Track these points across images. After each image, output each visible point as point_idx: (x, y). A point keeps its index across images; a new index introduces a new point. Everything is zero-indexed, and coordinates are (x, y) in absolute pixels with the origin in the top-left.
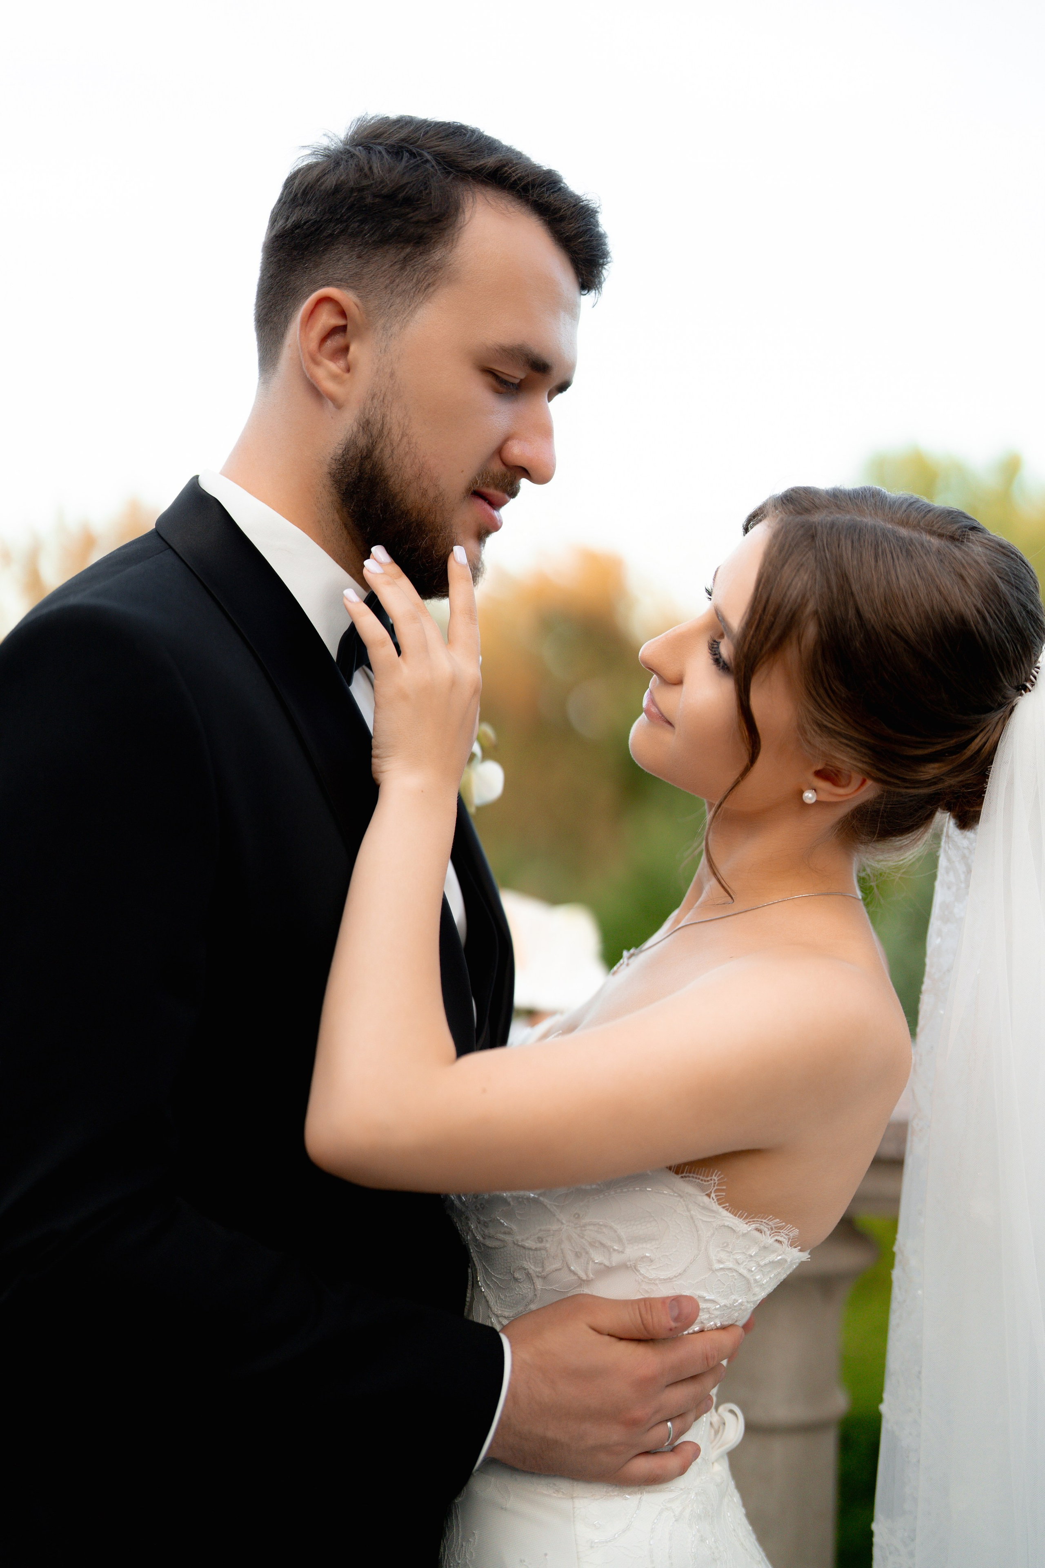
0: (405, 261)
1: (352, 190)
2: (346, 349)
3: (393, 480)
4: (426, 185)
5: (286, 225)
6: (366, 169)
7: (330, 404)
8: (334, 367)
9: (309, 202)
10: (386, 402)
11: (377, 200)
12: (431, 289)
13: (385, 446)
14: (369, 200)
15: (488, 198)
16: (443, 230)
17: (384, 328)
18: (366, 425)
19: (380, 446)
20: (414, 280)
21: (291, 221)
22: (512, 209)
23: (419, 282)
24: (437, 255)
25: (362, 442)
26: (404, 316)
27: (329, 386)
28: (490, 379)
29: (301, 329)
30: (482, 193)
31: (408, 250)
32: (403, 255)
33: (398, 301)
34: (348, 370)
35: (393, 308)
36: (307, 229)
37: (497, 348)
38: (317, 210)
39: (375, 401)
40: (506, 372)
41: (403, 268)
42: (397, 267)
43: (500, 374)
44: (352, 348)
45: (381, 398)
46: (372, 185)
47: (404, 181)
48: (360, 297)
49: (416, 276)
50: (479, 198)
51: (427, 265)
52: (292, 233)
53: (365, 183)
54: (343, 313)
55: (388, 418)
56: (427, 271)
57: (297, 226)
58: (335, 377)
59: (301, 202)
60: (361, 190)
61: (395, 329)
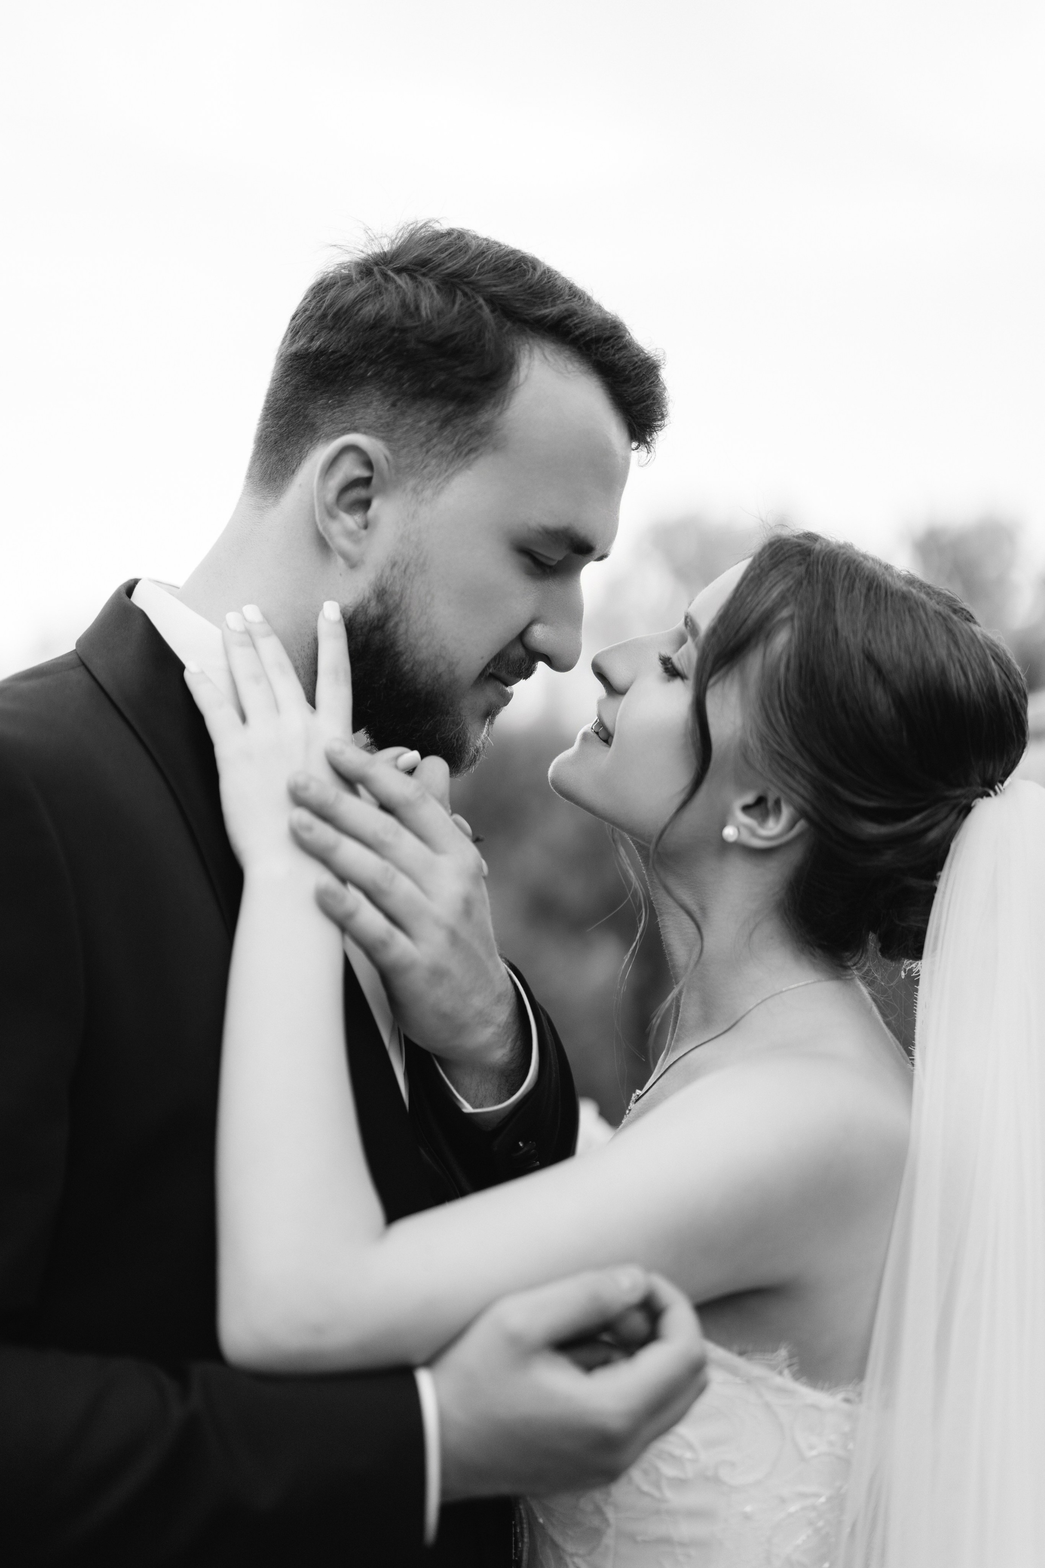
0: (446, 422)
1: (393, 330)
2: (366, 504)
3: (405, 657)
4: (480, 335)
5: (310, 347)
6: (412, 306)
7: (340, 561)
8: (351, 521)
9: (340, 329)
10: (408, 573)
11: (421, 346)
12: (473, 456)
13: (401, 621)
14: (412, 345)
15: (547, 354)
16: (495, 389)
17: (414, 490)
18: (381, 594)
19: (396, 619)
20: (455, 443)
21: (317, 344)
22: (570, 367)
23: (459, 445)
24: (484, 417)
25: (374, 610)
26: (439, 481)
27: (343, 543)
28: (527, 561)
29: (320, 477)
30: (540, 347)
31: (450, 408)
32: (443, 413)
33: (433, 462)
34: (366, 527)
35: (426, 471)
36: (335, 360)
37: (540, 529)
38: (349, 341)
39: (395, 571)
40: (545, 554)
41: (442, 427)
42: (436, 425)
43: (537, 556)
44: (375, 504)
45: (403, 567)
46: (416, 327)
47: (456, 330)
48: (393, 452)
49: (457, 438)
50: (537, 353)
51: (471, 428)
52: (316, 360)
53: (409, 323)
54: (369, 464)
55: (408, 592)
56: (471, 435)
57: (321, 352)
58: (350, 534)
59: (330, 324)
60: (404, 331)
61: (428, 493)
